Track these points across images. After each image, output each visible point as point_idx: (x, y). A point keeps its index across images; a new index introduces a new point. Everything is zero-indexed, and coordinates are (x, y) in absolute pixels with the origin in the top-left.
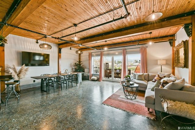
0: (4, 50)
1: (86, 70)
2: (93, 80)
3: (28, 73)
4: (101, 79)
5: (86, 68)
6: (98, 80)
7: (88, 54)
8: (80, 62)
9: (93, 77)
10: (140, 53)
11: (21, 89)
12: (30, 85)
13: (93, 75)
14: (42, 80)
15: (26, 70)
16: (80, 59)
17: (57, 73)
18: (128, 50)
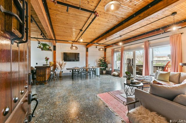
0: (55, 53)
1: (109, 65)
2: (114, 75)
3: (66, 65)
4: (122, 75)
5: (110, 64)
6: (118, 76)
7: (111, 51)
8: (105, 58)
9: (114, 73)
10: (170, 44)
11: (62, 75)
12: (68, 73)
13: (115, 70)
14: (73, 70)
15: (65, 64)
16: (105, 55)
17: (85, 66)
18: (152, 42)
